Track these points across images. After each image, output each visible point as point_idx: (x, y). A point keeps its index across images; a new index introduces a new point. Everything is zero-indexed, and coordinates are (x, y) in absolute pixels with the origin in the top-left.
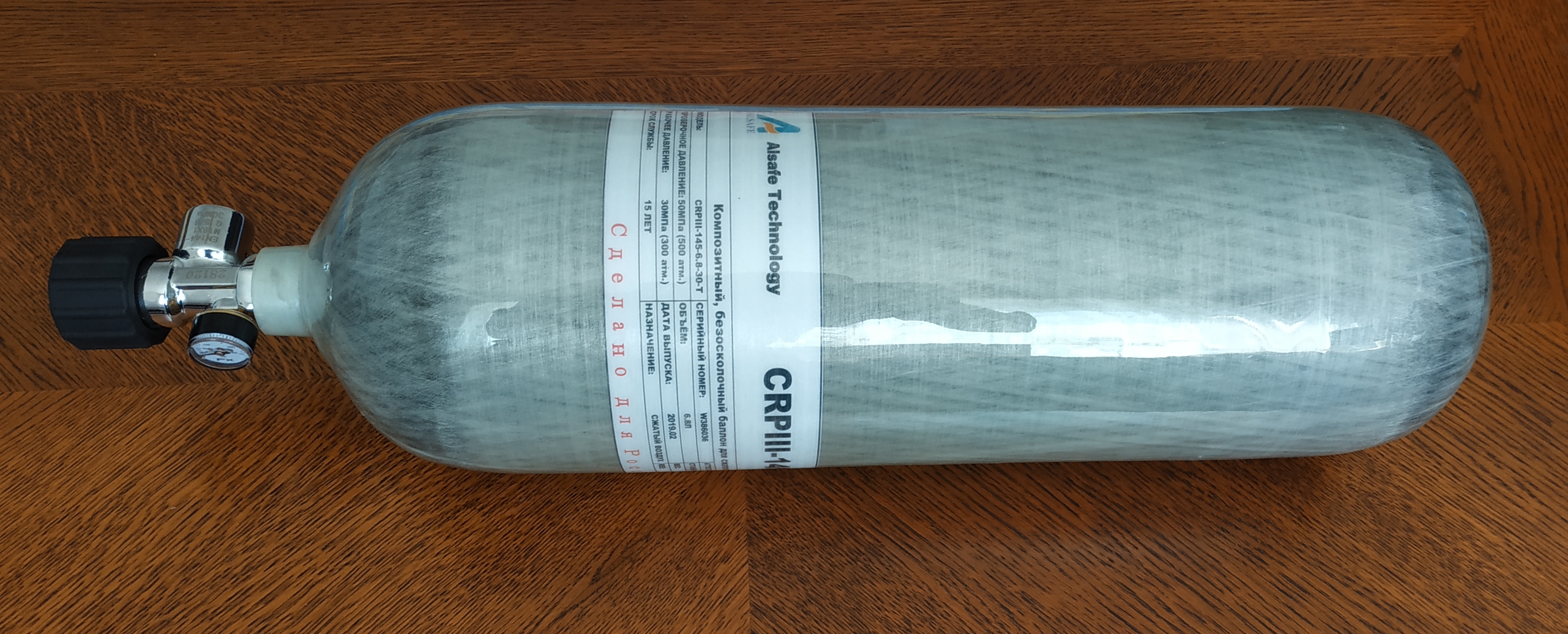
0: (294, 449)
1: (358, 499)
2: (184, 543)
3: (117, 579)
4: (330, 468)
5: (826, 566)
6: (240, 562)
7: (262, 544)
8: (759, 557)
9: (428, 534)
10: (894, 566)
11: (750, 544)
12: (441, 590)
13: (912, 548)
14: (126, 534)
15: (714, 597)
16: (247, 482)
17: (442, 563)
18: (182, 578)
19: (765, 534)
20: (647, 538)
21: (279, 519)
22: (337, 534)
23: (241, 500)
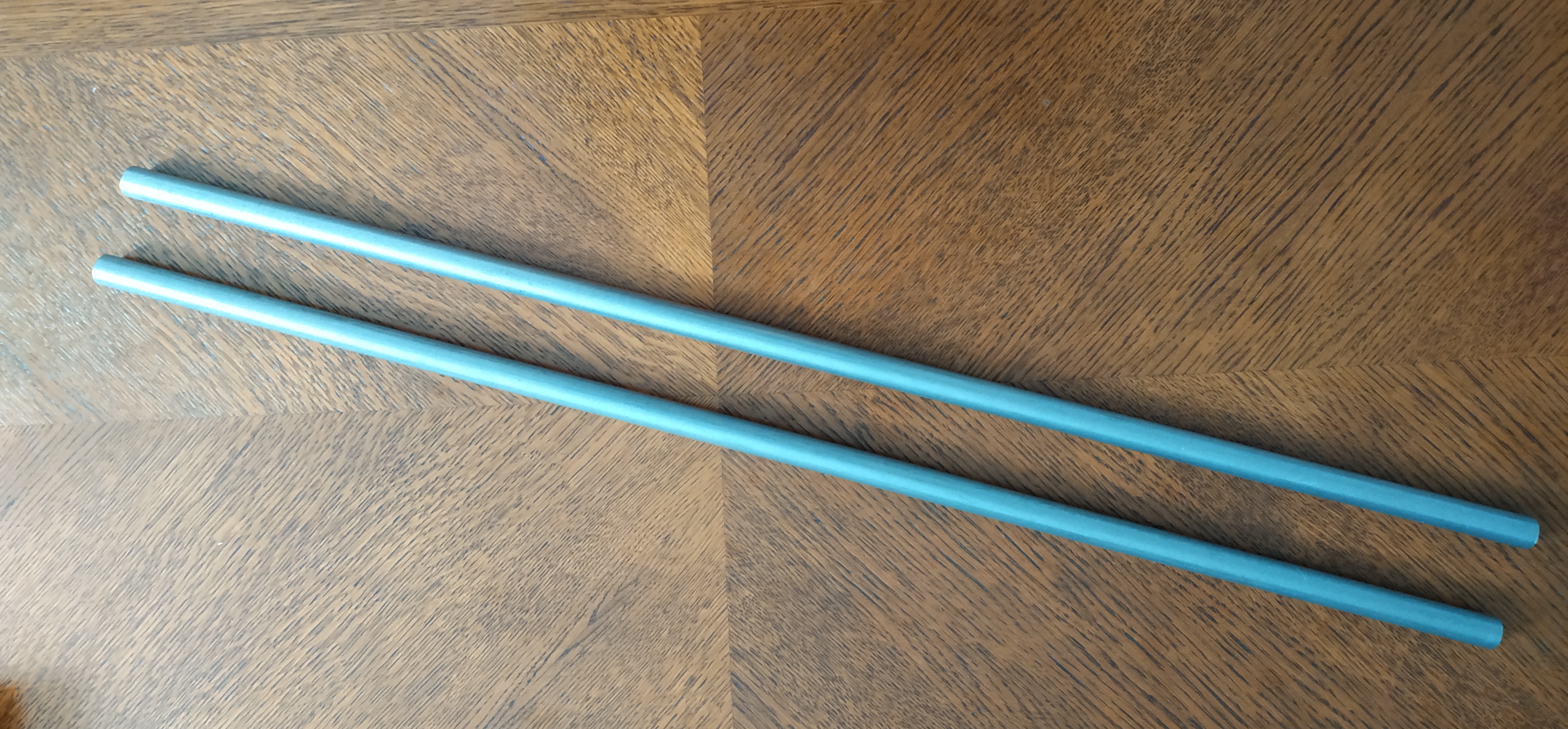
0: (312, 487)
1: (377, 538)
2: (236, 577)
3: (190, 608)
4: (347, 506)
5: (798, 615)
6: (286, 596)
7: (301, 580)
8: (738, 603)
9: (443, 573)
10: (861, 616)
11: (730, 590)
12: (460, 626)
13: (878, 598)
14: (186, 568)
15: (697, 640)
16: (277, 518)
17: (458, 601)
18: (241, 610)
19: (744, 582)
20: (636, 581)
21: (312, 556)
22: (364, 572)
23: (276, 537)
